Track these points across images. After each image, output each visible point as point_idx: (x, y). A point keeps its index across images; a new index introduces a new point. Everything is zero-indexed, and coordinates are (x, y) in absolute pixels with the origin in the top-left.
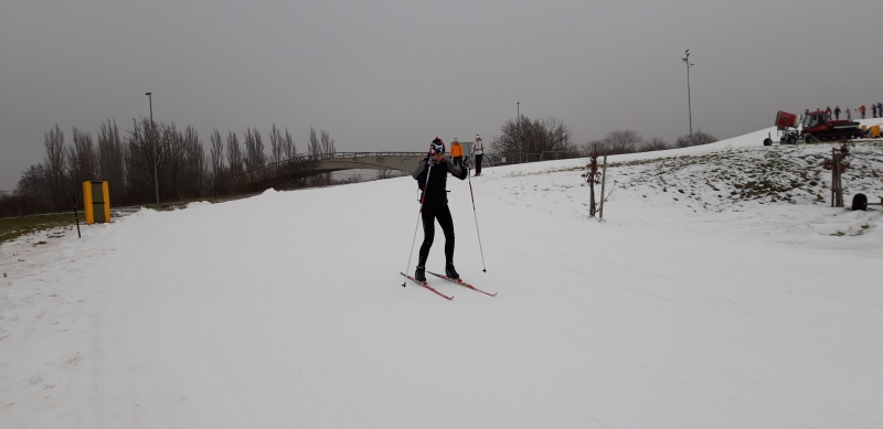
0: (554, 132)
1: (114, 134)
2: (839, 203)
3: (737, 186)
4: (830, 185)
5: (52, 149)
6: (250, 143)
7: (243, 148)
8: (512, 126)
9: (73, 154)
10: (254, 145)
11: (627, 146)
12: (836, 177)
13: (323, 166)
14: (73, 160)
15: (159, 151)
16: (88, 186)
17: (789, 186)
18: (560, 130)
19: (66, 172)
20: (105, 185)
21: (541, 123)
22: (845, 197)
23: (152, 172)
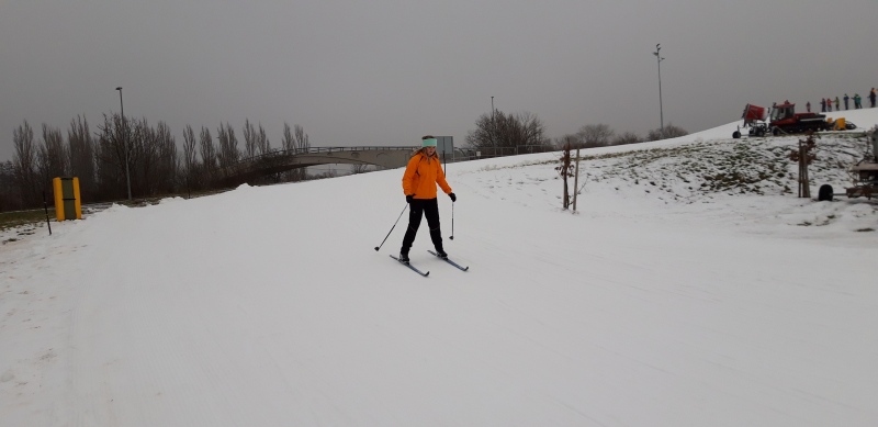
0: (528, 125)
1: (84, 129)
2: (806, 194)
3: (708, 178)
4: (797, 176)
5: (21, 145)
6: (223, 139)
7: (216, 143)
8: (486, 120)
9: (43, 150)
10: (228, 140)
11: (600, 140)
12: (803, 169)
13: (298, 161)
14: (43, 156)
15: (131, 146)
16: (58, 182)
17: (757, 178)
18: (534, 124)
19: (36, 169)
20: (76, 181)
21: (515, 117)
22: (811, 188)
23: (124, 168)
